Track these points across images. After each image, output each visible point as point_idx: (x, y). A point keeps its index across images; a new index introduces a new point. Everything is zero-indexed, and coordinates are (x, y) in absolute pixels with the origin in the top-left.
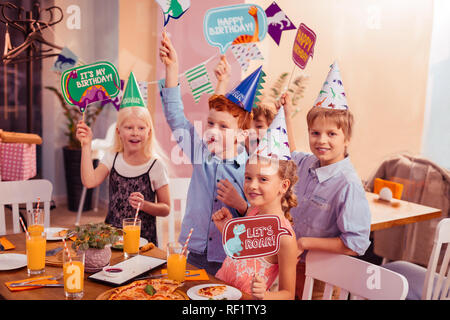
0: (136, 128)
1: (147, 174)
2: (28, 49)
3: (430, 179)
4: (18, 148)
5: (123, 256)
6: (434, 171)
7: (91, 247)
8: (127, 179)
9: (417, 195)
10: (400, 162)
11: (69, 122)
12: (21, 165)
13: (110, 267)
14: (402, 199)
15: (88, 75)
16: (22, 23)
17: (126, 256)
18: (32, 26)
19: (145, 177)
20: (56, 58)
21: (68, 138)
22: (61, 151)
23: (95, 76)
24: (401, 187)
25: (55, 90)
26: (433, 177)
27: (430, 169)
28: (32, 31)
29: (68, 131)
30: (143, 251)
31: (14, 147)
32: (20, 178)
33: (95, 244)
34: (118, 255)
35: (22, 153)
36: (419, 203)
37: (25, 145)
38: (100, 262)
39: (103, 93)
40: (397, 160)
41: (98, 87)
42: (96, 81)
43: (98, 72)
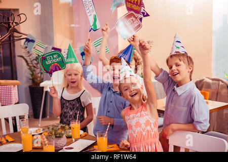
0: (73, 75)
1: (79, 98)
2: (10, 37)
3: (221, 88)
4: (9, 88)
5: (72, 140)
6: (222, 84)
7: (56, 137)
8: (69, 101)
9: (215, 97)
10: (204, 81)
11: (31, 73)
12: (11, 97)
13: (67, 147)
14: (209, 99)
15: (50, 58)
16: (5, 23)
17: (74, 140)
18: (11, 24)
19: (78, 99)
20: (25, 40)
21: (31, 81)
22: (28, 88)
23: (54, 59)
24: (208, 93)
25: (23, 57)
26: (222, 87)
27: (221, 83)
28: (11, 27)
29: (31, 78)
30: (82, 137)
31: (6, 88)
32: (11, 104)
33: (58, 135)
34: (70, 140)
35: (11, 90)
36: (216, 100)
37: (12, 86)
38: (61, 145)
39: (59, 67)
40: (203, 80)
41: (56, 64)
42: (54, 61)
43: (55, 56)
